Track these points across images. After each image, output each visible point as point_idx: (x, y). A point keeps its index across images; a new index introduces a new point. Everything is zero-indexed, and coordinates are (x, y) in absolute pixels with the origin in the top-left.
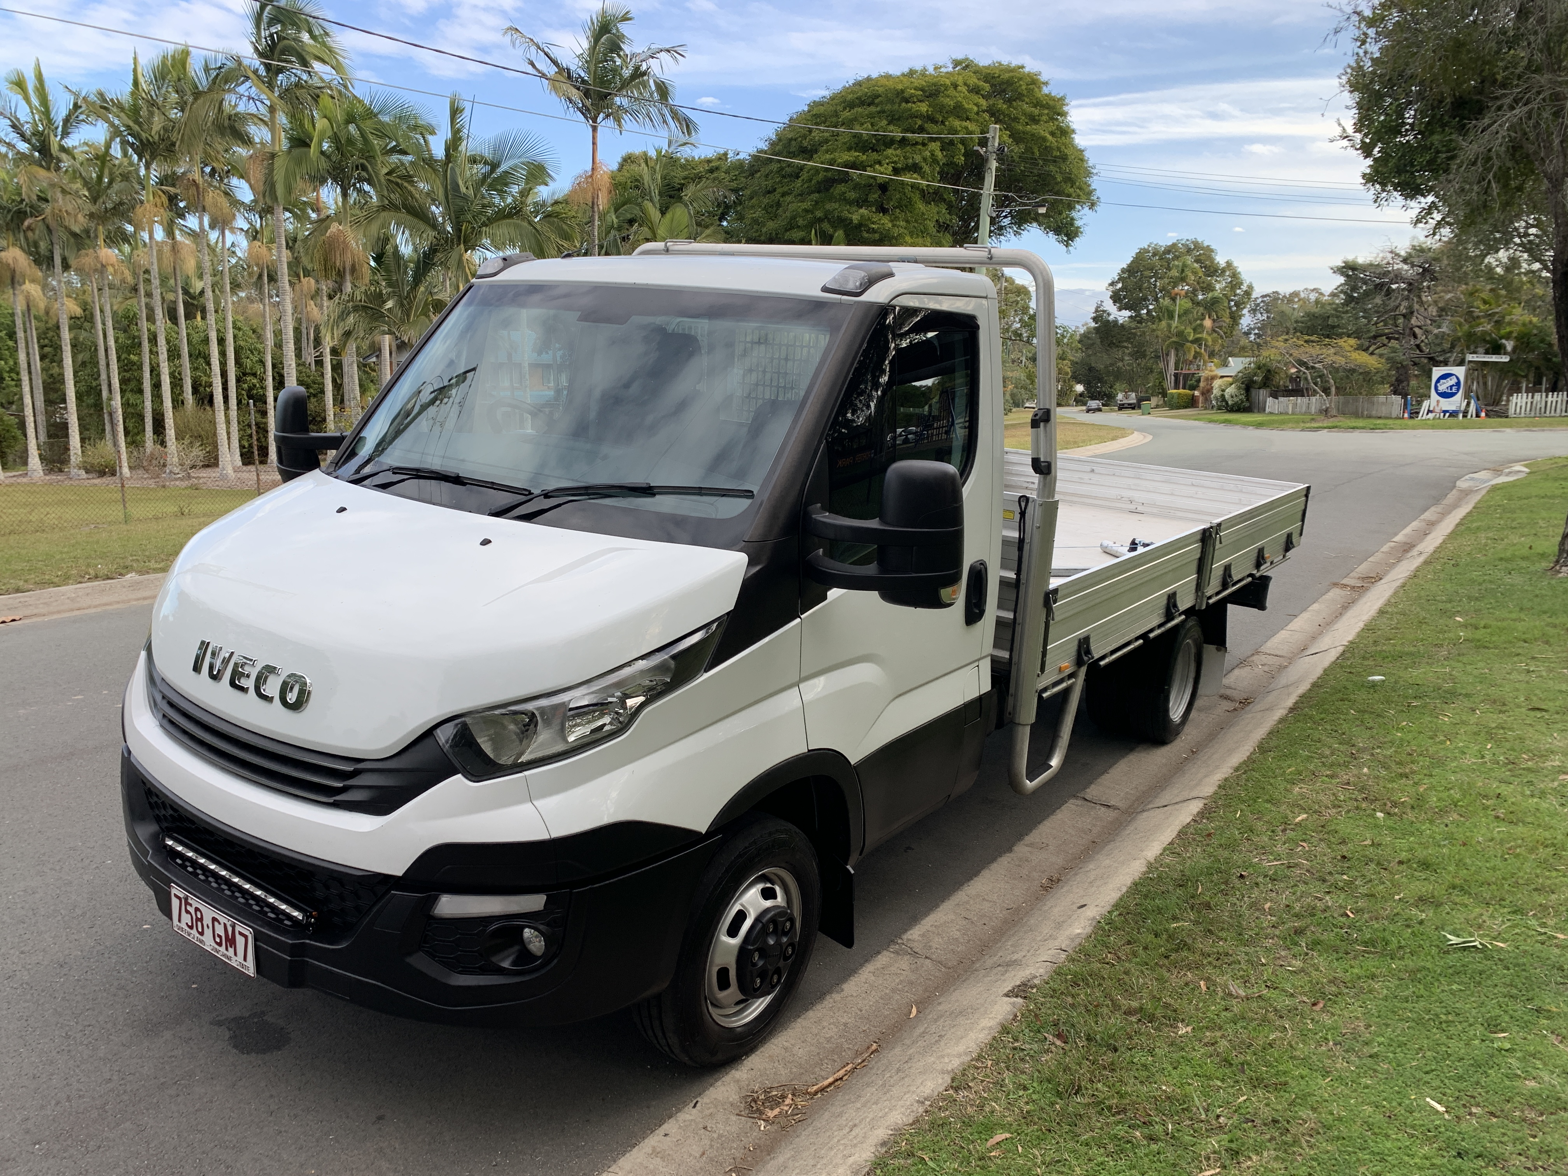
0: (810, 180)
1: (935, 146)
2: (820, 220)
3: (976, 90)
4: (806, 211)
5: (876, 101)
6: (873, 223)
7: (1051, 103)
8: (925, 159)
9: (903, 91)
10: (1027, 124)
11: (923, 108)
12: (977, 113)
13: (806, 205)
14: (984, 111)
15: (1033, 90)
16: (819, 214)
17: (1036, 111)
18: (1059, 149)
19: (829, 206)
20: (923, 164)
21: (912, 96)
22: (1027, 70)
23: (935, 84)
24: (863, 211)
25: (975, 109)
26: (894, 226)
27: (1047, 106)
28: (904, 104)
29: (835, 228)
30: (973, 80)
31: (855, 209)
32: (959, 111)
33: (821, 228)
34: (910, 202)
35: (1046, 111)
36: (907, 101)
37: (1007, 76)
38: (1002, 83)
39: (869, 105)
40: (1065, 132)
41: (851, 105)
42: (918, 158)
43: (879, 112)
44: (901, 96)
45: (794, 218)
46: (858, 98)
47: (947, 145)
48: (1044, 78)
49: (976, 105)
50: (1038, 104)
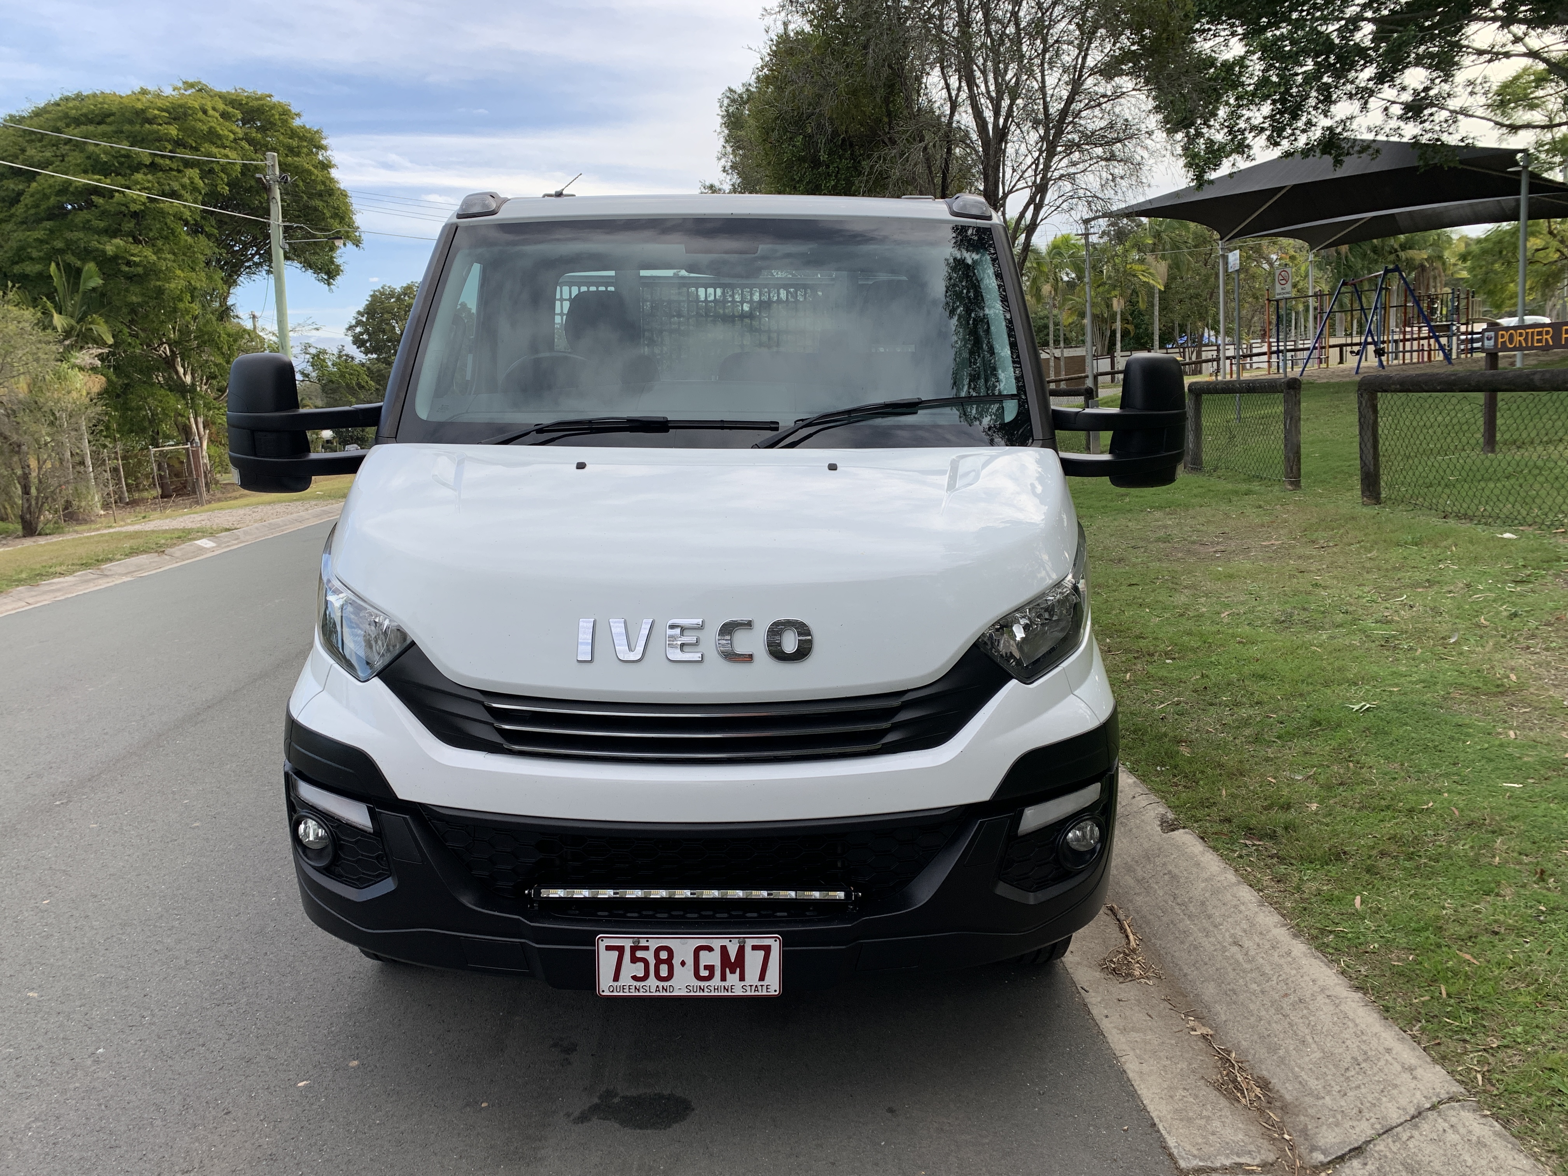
0: (37, 206)
1: (194, 173)
2: (61, 251)
3: (225, 115)
4: (41, 241)
5: (109, 120)
6: (133, 255)
7: (309, 135)
8: (184, 187)
9: (143, 111)
10: (287, 155)
11: (173, 131)
12: (235, 140)
13: (39, 234)
14: (242, 139)
15: (286, 121)
16: (59, 244)
17: (295, 143)
18: (323, 183)
19: (69, 235)
20: (183, 192)
21: (155, 117)
22: (275, 99)
23: (181, 106)
24: (117, 241)
25: (232, 136)
26: (159, 258)
27: (302, 138)
28: (147, 126)
29: (84, 261)
30: (221, 106)
31: (106, 239)
32: (212, 137)
33: (64, 261)
34: (173, 233)
35: (305, 144)
36: (150, 122)
37: (256, 103)
38: (252, 111)
39: (99, 123)
40: (326, 166)
41: (77, 122)
42: (176, 186)
43: (116, 132)
44: (141, 116)
45: (22, 249)
46: (85, 115)
47: (207, 172)
48: (294, 109)
49: (231, 131)
50: (293, 133)
